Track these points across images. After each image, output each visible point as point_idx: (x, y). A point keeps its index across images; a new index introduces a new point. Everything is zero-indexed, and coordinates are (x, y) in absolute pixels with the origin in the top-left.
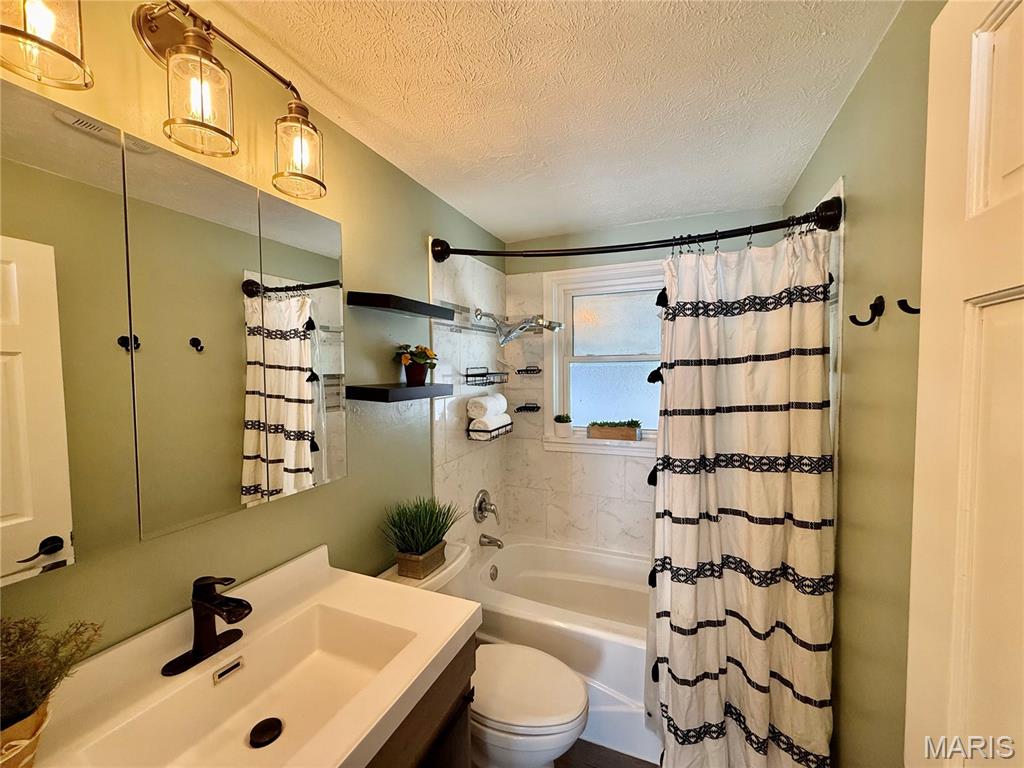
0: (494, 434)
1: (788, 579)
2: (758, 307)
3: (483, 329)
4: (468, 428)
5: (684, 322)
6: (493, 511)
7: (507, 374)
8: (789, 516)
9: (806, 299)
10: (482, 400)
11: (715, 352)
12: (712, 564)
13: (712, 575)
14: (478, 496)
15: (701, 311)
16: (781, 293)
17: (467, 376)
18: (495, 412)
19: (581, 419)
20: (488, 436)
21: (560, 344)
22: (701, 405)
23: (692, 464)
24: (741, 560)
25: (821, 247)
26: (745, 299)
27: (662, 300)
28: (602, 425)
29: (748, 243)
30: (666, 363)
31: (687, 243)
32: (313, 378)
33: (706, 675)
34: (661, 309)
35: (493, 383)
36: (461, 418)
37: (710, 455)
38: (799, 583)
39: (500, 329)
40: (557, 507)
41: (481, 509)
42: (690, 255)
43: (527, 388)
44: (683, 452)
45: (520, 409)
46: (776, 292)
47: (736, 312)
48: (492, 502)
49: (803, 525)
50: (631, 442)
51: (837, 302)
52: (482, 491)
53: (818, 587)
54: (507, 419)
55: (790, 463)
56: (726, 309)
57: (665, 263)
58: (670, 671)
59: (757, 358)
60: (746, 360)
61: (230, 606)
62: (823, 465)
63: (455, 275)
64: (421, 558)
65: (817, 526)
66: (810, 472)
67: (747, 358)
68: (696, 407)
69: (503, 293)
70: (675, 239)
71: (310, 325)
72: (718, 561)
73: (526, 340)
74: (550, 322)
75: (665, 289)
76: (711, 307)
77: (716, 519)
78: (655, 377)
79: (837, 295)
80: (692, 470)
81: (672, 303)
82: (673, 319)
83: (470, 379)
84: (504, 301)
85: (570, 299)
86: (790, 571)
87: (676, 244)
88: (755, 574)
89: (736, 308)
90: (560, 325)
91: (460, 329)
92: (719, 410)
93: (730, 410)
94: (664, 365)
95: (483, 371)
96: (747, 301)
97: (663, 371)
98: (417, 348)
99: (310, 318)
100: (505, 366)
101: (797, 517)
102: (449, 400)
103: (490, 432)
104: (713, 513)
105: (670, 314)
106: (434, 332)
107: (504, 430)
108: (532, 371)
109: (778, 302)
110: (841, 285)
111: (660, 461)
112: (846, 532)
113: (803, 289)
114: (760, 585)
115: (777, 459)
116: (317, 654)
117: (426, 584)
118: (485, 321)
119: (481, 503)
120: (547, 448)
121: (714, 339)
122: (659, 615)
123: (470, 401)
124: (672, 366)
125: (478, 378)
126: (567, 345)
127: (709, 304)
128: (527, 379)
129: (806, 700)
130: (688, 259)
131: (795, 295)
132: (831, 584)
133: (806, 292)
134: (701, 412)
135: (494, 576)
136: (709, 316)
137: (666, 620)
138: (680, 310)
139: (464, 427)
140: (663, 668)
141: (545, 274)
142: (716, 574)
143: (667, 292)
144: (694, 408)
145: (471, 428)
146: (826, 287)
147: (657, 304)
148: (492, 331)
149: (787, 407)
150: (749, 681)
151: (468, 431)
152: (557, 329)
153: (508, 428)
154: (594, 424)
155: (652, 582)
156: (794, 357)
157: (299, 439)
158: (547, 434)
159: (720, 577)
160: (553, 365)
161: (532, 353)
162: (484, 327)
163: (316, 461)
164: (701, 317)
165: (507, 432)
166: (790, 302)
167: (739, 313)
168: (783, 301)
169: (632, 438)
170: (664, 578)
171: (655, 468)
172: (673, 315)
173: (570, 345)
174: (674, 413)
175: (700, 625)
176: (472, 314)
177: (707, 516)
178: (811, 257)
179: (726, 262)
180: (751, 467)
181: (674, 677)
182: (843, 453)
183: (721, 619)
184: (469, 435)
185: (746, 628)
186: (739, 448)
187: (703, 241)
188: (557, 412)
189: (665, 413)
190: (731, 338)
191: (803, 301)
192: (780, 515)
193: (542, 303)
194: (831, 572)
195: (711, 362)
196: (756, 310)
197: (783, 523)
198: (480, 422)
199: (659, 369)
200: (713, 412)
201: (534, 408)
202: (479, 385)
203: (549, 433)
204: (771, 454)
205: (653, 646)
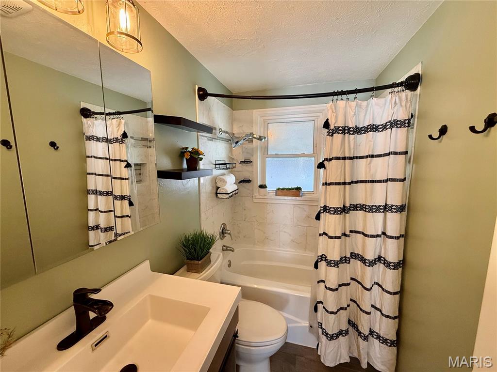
0: (230, 195)
1: (381, 262)
2: (374, 130)
3: (222, 139)
4: (217, 192)
5: (338, 137)
6: (229, 234)
7: (236, 163)
8: (384, 233)
9: (399, 126)
10: (224, 177)
11: (352, 153)
12: (345, 257)
13: (346, 262)
14: (221, 226)
15: (346, 131)
16: (387, 123)
17: (216, 165)
18: (230, 184)
19: (272, 186)
20: (228, 196)
21: (261, 148)
22: (345, 180)
23: (339, 209)
24: (359, 255)
25: (409, 99)
27: (326, 125)
28: (283, 189)
30: (327, 159)
31: (341, 95)
32: (128, 165)
33: (341, 308)
34: (327, 130)
35: (229, 168)
36: (213, 187)
37: (348, 205)
38: (387, 264)
39: (233, 140)
40: (259, 230)
41: (223, 233)
42: (342, 101)
43: (245, 171)
44: (335, 203)
45: (241, 182)
46: (383, 122)
47: (363, 132)
48: (228, 229)
49: (391, 237)
50: (297, 198)
51: (413, 128)
52: (223, 224)
53: (396, 266)
54: (235, 187)
55: (386, 208)
56: (358, 130)
57: (329, 105)
58: (324, 307)
59: (373, 156)
60: (367, 157)
61: (99, 305)
62: (401, 209)
63: (209, 109)
65: (398, 238)
66: (396, 212)
67: (368, 156)
68: (342, 181)
69: (232, 120)
70: (334, 92)
71: (125, 135)
72: (348, 255)
73: (244, 146)
74: (260, 136)
75: (328, 119)
76: (351, 129)
77: (348, 236)
78: (321, 166)
79: (413, 124)
80: (339, 213)
81: (332, 127)
82: (332, 135)
83: (217, 166)
84: (232, 125)
85: (266, 124)
86: (382, 259)
87: (335, 95)
88: (367, 261)
89: (363, 130)
90: (265, 138)
91: (212, 139)
92: (352, 182)
93: (357, 182)
94: (326, 159)
95: (223, 162)
96: (369, 127)
97: (326, 163)
98: (193, 149)
99: (124, 131)
100: (233, 159)
101: (389, 234)
102: (209, 177)
103: (229, 194)
104: (348, 233)
105: (330, 133)
106: (200, 140)
108: (247, 162)
109: (384, 127)
110: (416, 120)
111: (322, 208)
112: (410, 241)
113: (398, 121)
114: (369, 266)
115: (380, 206)
116: (150, 322)
117: (202, 277)
118: (224, 135)
119: (223, 230)
120: (254, 201)
121: (352, 147)
122: (319, 282)
123: (218, 178)
124: (330, 160)
125: (221, 166)
126: (265, 148)
127: (350, 128)
128: (245, 167)
129: (388, 317)
130: (341, 103)
131: (394, 124)
132: (402, 265)
133: (399, 122)
134: (344, 184)
135: (229, 265)
136: (350, 134)
137: (322, 284)
138: (336, 130)
139: (215, 191)
140: (320, 306)
141: (255, 111)
142: (347, 262)
143: (329, 121)
144: (341, 182)
145: (218, 192)
146: (409, 120)
147: (323, 127)
148: (228, 140)
149: (387, 181)
150: (361, 310)
151: (217, 194)
152: (263, 140)
153: (237, 191)
154: (279, 189)
155: (316, 266)
156: (391, 156)
157: (122, 200)
158: (255, 194)
159: (349, 263)
160: (258, 159)
161: (247, 153)
162: (223, 138)
163: (132, 211)
164: (346, 134)
165: (236, 193)
166: (391, 127)
167: (364, 133)
168: (388, 127)
169: (298, 195)
170: (323, 265)
171: (320, 211)
172: (332, 133)
173: (266, 149)
174: (330, 184)
175: (340, 286)
176: (218, 131)
177: (344, 234)
178: (403, 104)
179: (361, 105)
180: (367, 210)
181: (327, 311)
182: (412, 202)
183: (349, 282)
184: (217, 196)
185: (360, 286)
186: (360, 201)
187: (348, 94)
188: (260, 183)
189: (325, 184)
190: (359, 146)
191: (397, 127)
192: (380, 233)
193: (253, 127)
194: (402, 259)
195: (351, 158)
196: (374, 131)
197: (381, 237)
198: (223, 189)
199: (323, 161)
200: (350, 184)
201: (248, 181)
202: (220, 169)
203: (256, 194)
204: (377, 204)
205: (314, 296)
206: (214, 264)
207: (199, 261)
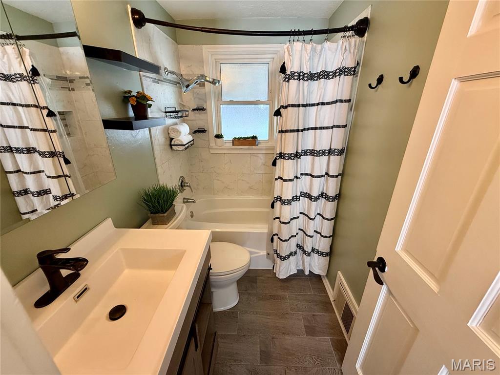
0: (186, 146)
1: (323, 197)
2: (326, 77)
3: (169, 81)
4: (171, 143)
5: (293, 83)
6: (189, 186)
7: (188, 111)
8: (327, 174)
9: (346, 74)
10: (177, 127)
11: (305, 100)
12: (296, 196)
13: (296, 200)
14: (180, 180)
15: (301, 77)
16: (336, 70)
17: (166, 112)
18: (184, 134)
19: (228, 136)
20: (184, 147)
21: (215, 93)
22: (298, 127)
23: (293, 155)
24: (307, 193)
25: (357, 46)
26: (321, 72)
27: (283, 69)
28: (239, 139)
29: (311, 40)
30: (283, 106)
31: (298, 35)
32: (51, 114)
33: (292, 236)
34: (283, 75)
35: (182, 117)
36: (166, 139)
37: (300, 151)
38: (327, 198)
39: (183, 83)
40: (219, 180)
41: (182, 186)
42: (298, 43)
43: (199, 120)
44: (290, 150)
45: (195, 132)
46: (334, 69)
47: (315, 79)
48: (186, 182)
49: (332, 176)
50: (254, 146)
51: (357, 76)
52: (181, 177)
53: (334, 198)
54: (190, 138)
55: (330, 152)
56: (312, 77)
57: (285, 46)
58: (279, 238)
59: (323, 104)
60: (318, 104)
62: (341, 152)
63: (148, 41)
64: (165, 214)
65: (337, 176)
66: (337, 155)
67: (318, 103)
68: (296, 128)
69: (178, 57)
70: (291, 31)
71: (35, 72)
72: (299, 195)
73: (195, 90)
74: (214, 80)
75: (284, 63)
76: (306, 75)
77: (299, 178)
78: (278, 113)
79: (358, 72)
80: (293, 158)
81: (288, 72)
82: (288, 81)
83: (168, 114)
84: (179, 63)
85: (218, 64)
86: (324, 194)
87: (292, 35)
88: (313, 197)
89: (316, 77)
90: (219, 81)
91: (157, 81)
92: (304, 129)
93: (308, 129)
94: (282, 107)
95: (173, 109)
96: (322, 73)
97: (282, 110)
98: (138, 93)
99: (32, 66)
100: (184, 106)
101: (330, 174)
102: (161, 126)
103: (184, 145)
104: (299, 175)
105: (286, 78)
106: (144, 82)
107: (190, 143)
108: (200, 109)
109: (334, 74)
110: (360, 68)
111: (278, 155)
112: (345, 177)
113: (346, 68)
114: (314, 201)
115: (325, 150)
117: (171, 226)
118: (170, 77)
119: (181, 183)
120: (211, 152)
121: (306, 93)
122: (274, 219)
123: (170, 128)
124: (286, 107)
125: (171, 114)
126: (219, 93)
127: (305, 74)
128: (198, 115)
129: (325, 237)
130: (298, 45)
131: (342, 71)
132: (338, 197)
133: (346, 70)
134: (298, 131)
135: (192, 216)
136: (304, 80)
137: (278, 220)
138: (292, 76)
139: (168, 143)
140: (275, 238)
141: (204, 46)
142: (298, 200)
143: (285, 65)
144: (295, 129)
145: (172, 143)
146: (355, 68)
147: (280, 72)
148: (176, 83)
149: (332, 127)
150: (306, 235)
151: (171, 145)
152: (217, 84)
153: (192, 142)
154: (235, 138)
155: (273, 206)
156: (338, 103)
157: (53, 157)
158: (211, 145)
159: (299, 201)
160: (211, 106)
161: (200, 99)
162: (170, 80)
163: (70, 170)
164: (301, 80)
165: (192, 145)
166: (340, 75)
167: (317, 80)
168: (337, 75)
169: (254, 144)
170: (278, 204)
171: (276, 158)
172: (288, 79)
173: (220, 94)
174: (286, 131)
175: (291, 219)
176: (162, 71)
177: (296, 177)
178: (352, 51)
179: (315, 49)
180: (315, 155)
181: (281, 240)
182: (350, 145)
183: (298, 216)
184: (171, 148)
185: (307, 217)
186: (310, 147)
187: (305, 35)
188: (215, 133)
189: (281, 132)
190: (312, 93)
191: (345, 75)
192: (324, 174)
193: (203, 67)
194: (338, 193)
195: (304, 106)
196: (325, 78)
197: (324, 177)
198: (178, 140)
199: (280, 109)
200: (302, 131)
201: (203, 131)
202: (172, 118)
203: (212, 144)
204: (323, 149)
205: (271, 230)
206: (179, 215)
207: (164, 213)
